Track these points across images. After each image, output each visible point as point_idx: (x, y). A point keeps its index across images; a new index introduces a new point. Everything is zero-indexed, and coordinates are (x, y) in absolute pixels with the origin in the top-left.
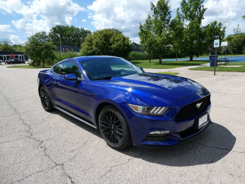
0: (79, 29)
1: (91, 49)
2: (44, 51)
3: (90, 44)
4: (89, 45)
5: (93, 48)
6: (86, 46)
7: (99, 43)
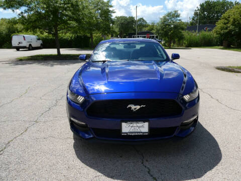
0: (232, 3)
1: (227, 28)
2: (172, 32)
3: (226, 21)
4: (225, 24)
5: (229, 27)
6: (222, 25)
7: (238, 20)
